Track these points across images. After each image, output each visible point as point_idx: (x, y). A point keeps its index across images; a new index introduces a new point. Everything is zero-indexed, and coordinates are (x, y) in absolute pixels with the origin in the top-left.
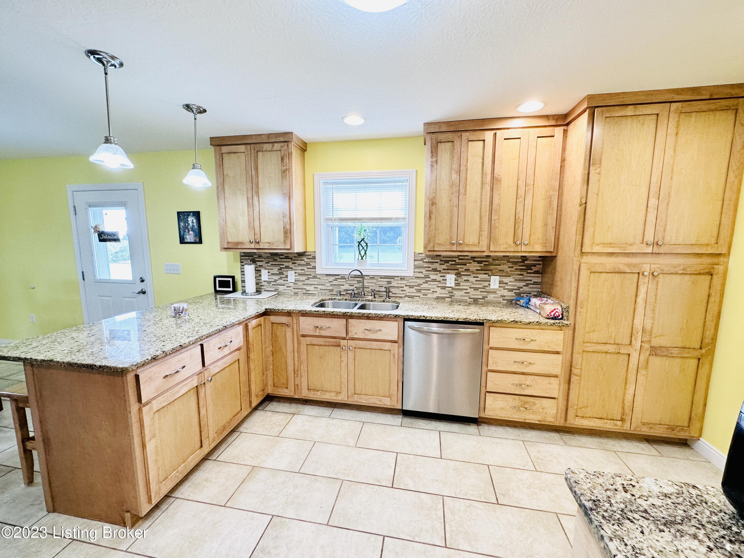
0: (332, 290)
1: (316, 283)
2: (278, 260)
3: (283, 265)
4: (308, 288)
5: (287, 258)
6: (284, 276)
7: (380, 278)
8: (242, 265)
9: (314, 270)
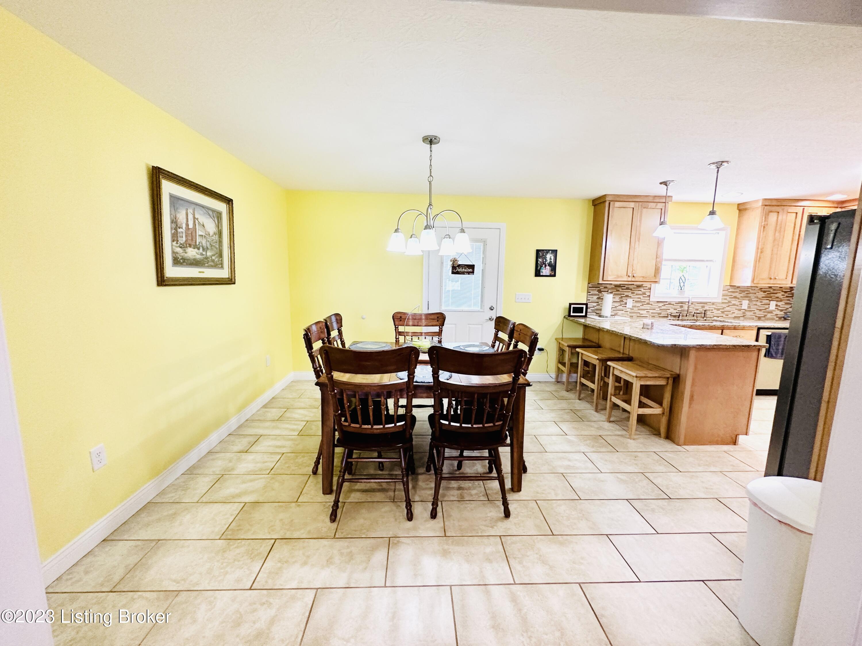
0: (660, 314)
1: (649, 308)
2: (620, 290)
3: (624, 294)
4: (641, 312)
5: (628, 289)
6: (624, 303)
7: (697, 304)
8: (589, 295)
9: (649, 298)
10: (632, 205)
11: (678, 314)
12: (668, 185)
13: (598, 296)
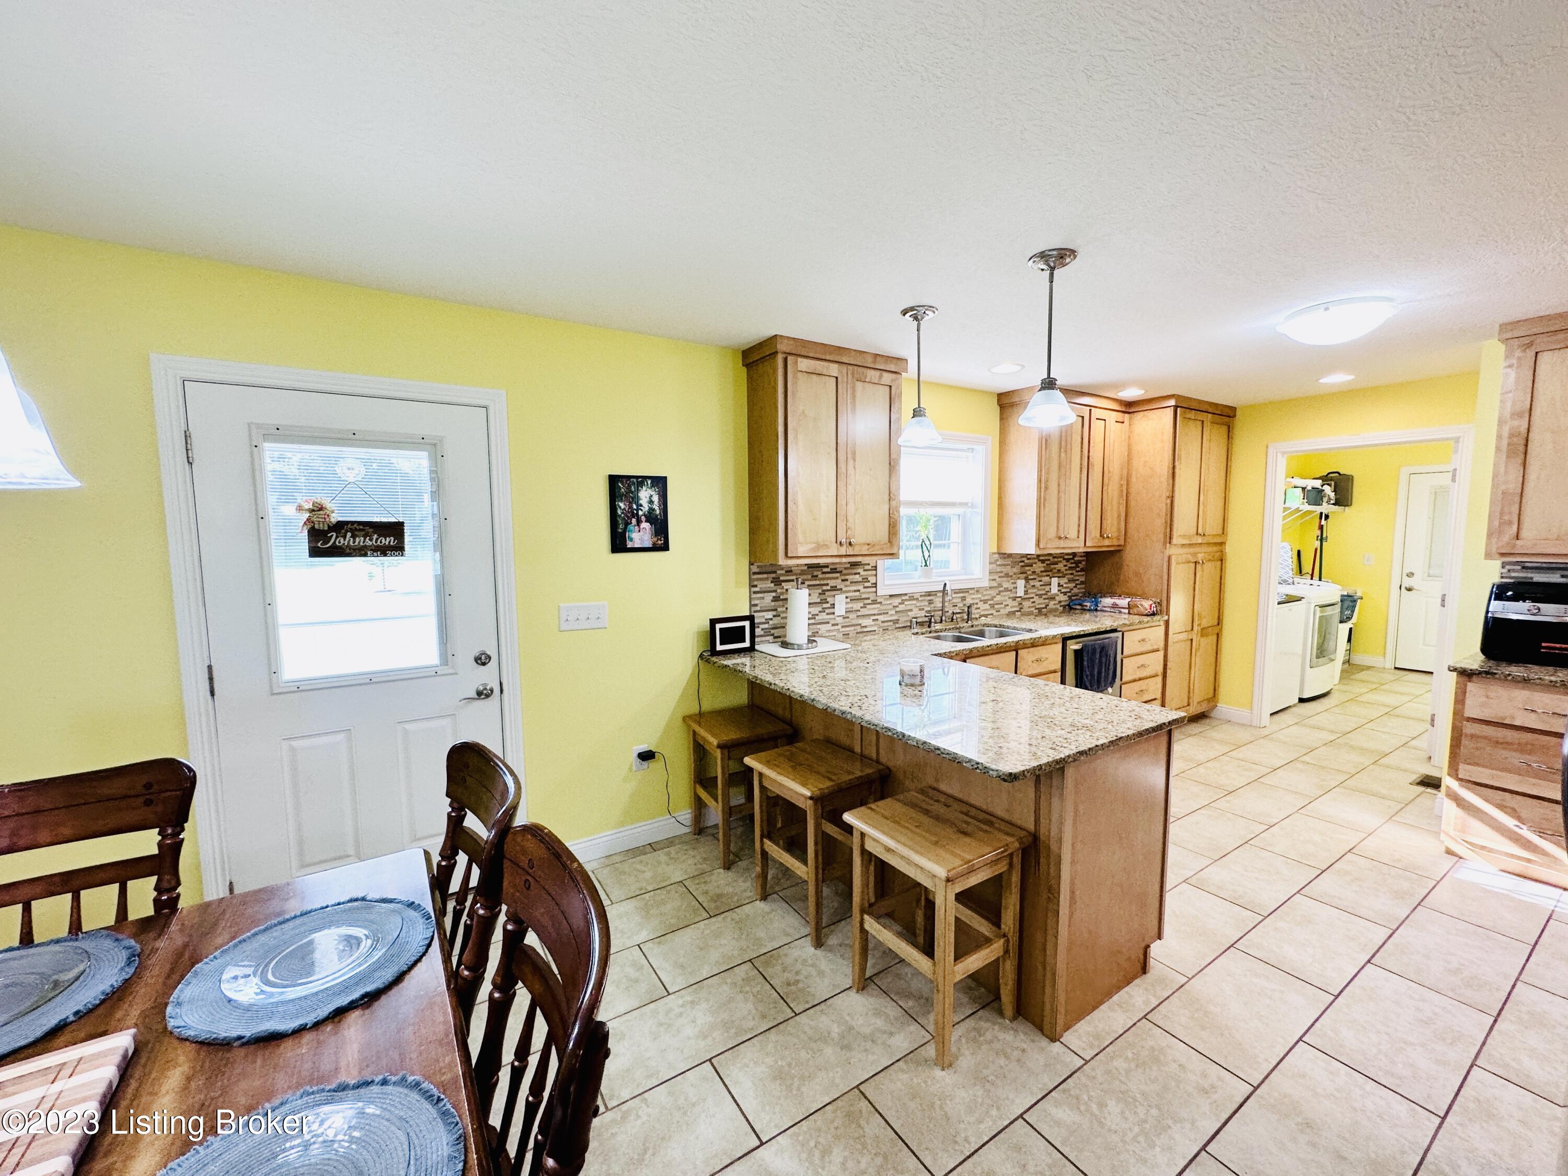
0: (897, 621)
1: (876, 612)
2: (820, 577)
3: (827, 584)
4: (865, 622)
5: (834, 571)
6: (828, 605)
8: (755, 593)
9: (874, 589)
10: (834, 369)
11: (927, 619)
12: (919, 317)
13: (774, 594)
